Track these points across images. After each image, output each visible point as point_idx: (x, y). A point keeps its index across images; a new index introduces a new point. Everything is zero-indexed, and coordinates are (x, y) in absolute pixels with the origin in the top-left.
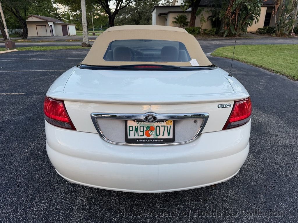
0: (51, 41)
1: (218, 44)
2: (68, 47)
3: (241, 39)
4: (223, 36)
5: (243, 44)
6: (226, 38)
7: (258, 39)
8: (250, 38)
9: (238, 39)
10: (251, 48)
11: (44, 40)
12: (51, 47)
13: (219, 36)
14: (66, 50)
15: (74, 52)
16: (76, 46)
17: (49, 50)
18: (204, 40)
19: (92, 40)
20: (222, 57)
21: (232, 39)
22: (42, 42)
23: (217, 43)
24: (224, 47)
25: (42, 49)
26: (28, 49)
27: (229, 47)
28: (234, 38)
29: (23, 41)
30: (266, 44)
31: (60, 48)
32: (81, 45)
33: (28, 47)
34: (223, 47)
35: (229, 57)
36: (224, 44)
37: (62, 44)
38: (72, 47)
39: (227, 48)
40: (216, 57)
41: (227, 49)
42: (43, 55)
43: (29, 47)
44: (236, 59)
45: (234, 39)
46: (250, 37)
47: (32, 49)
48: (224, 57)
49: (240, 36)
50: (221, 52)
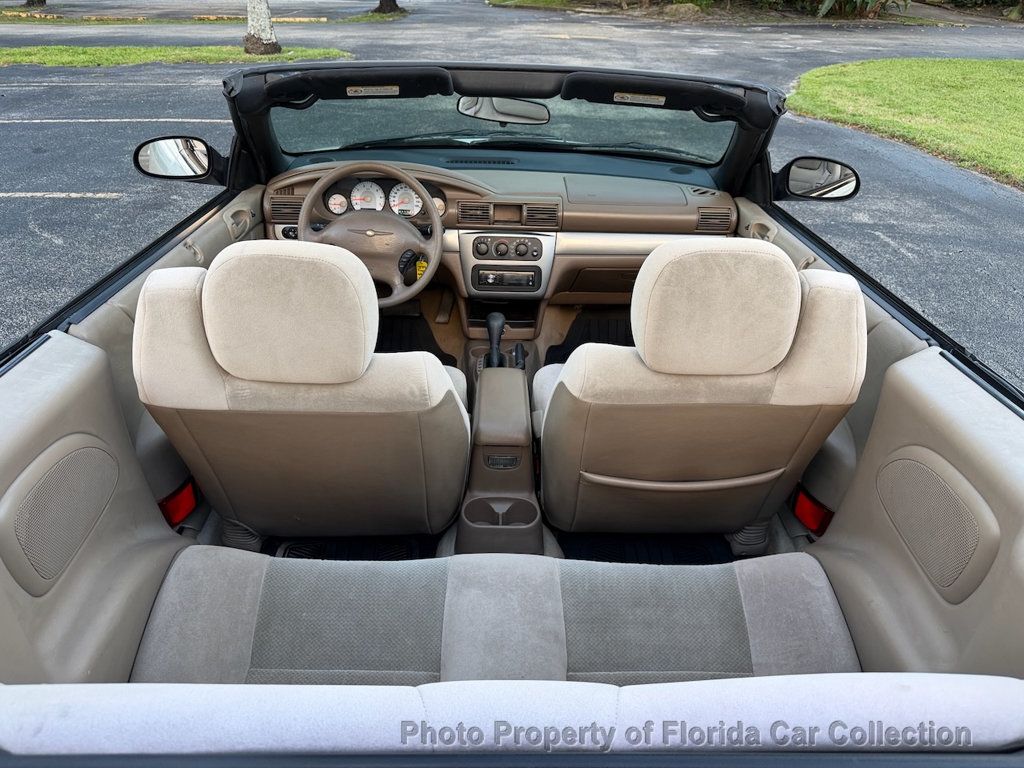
0: (135, 21)
1: (798, 48)
2: (186, 53)
3: (887, 27)
4: (814, 13)
5: (905, 55)
6: (827, 22)
7: (952, 30)
8: (921, 25)
9: (875, 28)
10: (943, 72)
11: (109, 14)
12: (118, 50)
13: (796, 10)
14: (177, 65)
15: (204, 81)
16: (224, 49)
17: (106, 64)
18: (740, 28)
19: (298, 19)
20: (836, 121)
21: (850, 29)
22: (101, 21)
23: (796, 45)
24: (832, 68)
25: (80, 58)
26: (19, 59)
27: (851, 67)
28: (857, 22)
29: (24, 15)
30: (995, 57)
31: (152, 55)
32: (240, 44)
33: (23, 50)
34: (827, 64)
35: (866, 122)
36: (825, 48)
37: (172, 35)
38: (205, 52)
39: (843, 74)
40: (810, 120)
41: (847, 80)
42: (64, 93)
43: (28, 49)
44: (903, 136)
45: (858, 27)
46: (920, 22)
47: (35, 59)
48: (845, 122)
49: (880, 16)
50: (825, 94)
